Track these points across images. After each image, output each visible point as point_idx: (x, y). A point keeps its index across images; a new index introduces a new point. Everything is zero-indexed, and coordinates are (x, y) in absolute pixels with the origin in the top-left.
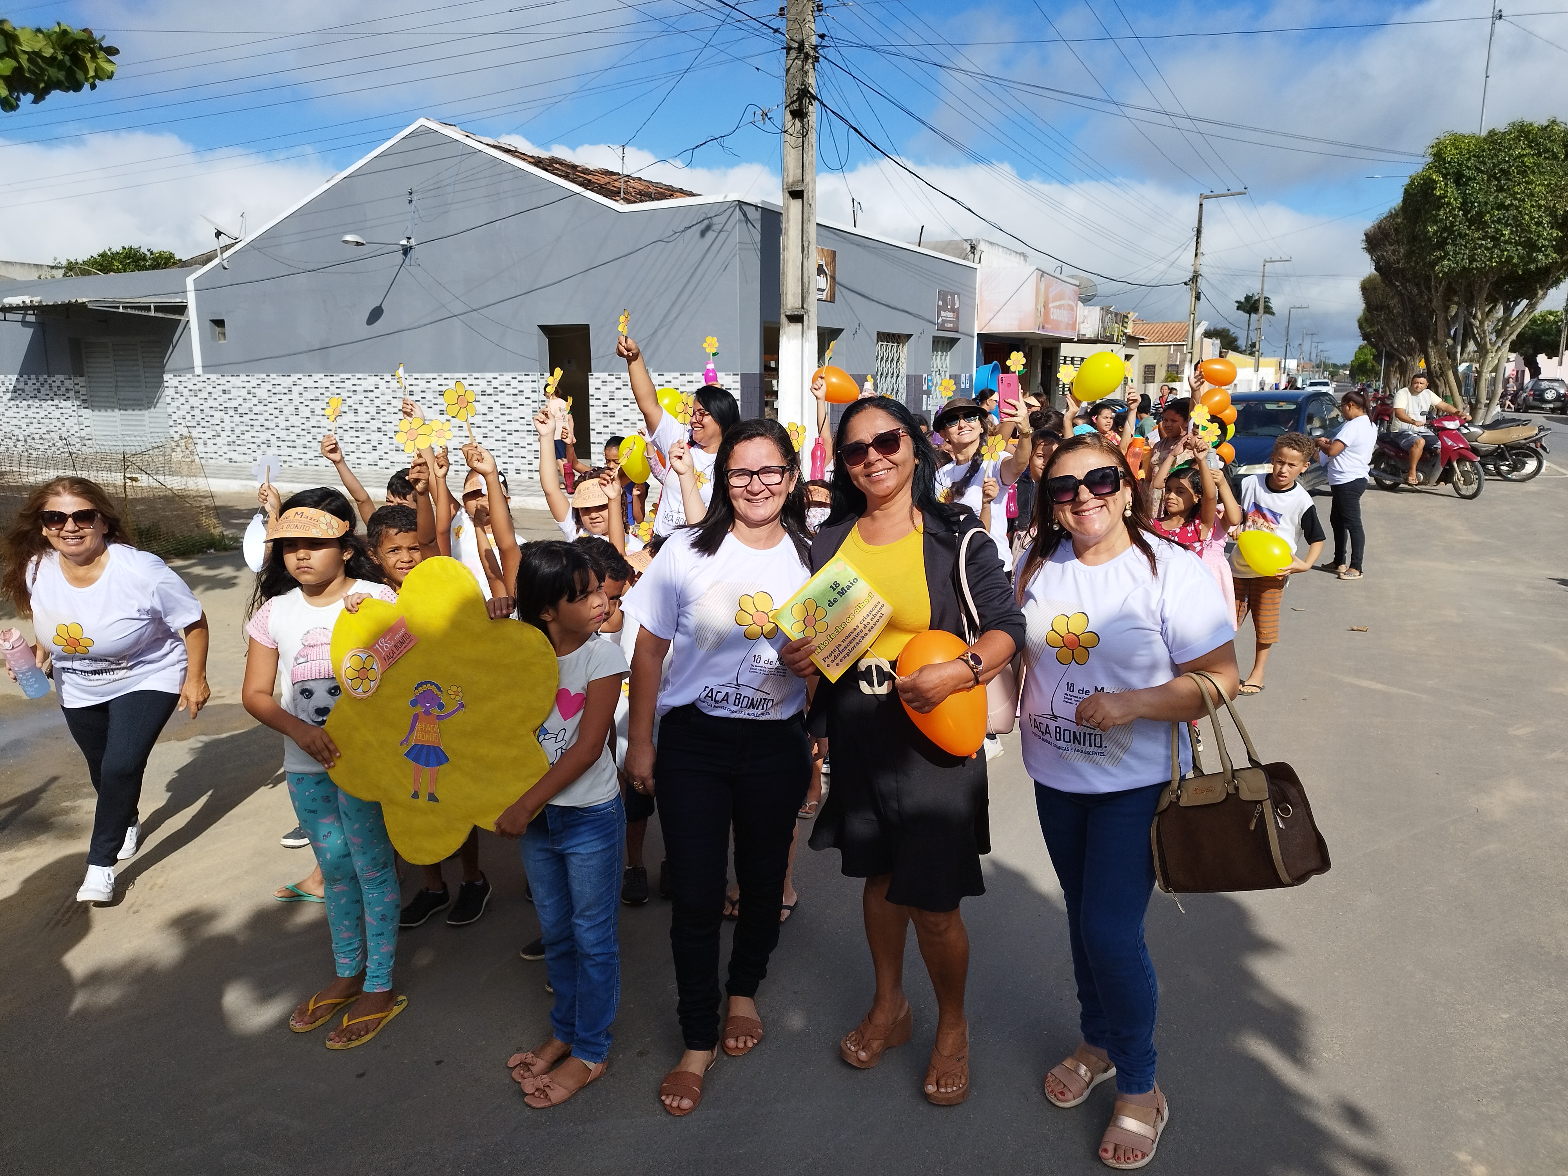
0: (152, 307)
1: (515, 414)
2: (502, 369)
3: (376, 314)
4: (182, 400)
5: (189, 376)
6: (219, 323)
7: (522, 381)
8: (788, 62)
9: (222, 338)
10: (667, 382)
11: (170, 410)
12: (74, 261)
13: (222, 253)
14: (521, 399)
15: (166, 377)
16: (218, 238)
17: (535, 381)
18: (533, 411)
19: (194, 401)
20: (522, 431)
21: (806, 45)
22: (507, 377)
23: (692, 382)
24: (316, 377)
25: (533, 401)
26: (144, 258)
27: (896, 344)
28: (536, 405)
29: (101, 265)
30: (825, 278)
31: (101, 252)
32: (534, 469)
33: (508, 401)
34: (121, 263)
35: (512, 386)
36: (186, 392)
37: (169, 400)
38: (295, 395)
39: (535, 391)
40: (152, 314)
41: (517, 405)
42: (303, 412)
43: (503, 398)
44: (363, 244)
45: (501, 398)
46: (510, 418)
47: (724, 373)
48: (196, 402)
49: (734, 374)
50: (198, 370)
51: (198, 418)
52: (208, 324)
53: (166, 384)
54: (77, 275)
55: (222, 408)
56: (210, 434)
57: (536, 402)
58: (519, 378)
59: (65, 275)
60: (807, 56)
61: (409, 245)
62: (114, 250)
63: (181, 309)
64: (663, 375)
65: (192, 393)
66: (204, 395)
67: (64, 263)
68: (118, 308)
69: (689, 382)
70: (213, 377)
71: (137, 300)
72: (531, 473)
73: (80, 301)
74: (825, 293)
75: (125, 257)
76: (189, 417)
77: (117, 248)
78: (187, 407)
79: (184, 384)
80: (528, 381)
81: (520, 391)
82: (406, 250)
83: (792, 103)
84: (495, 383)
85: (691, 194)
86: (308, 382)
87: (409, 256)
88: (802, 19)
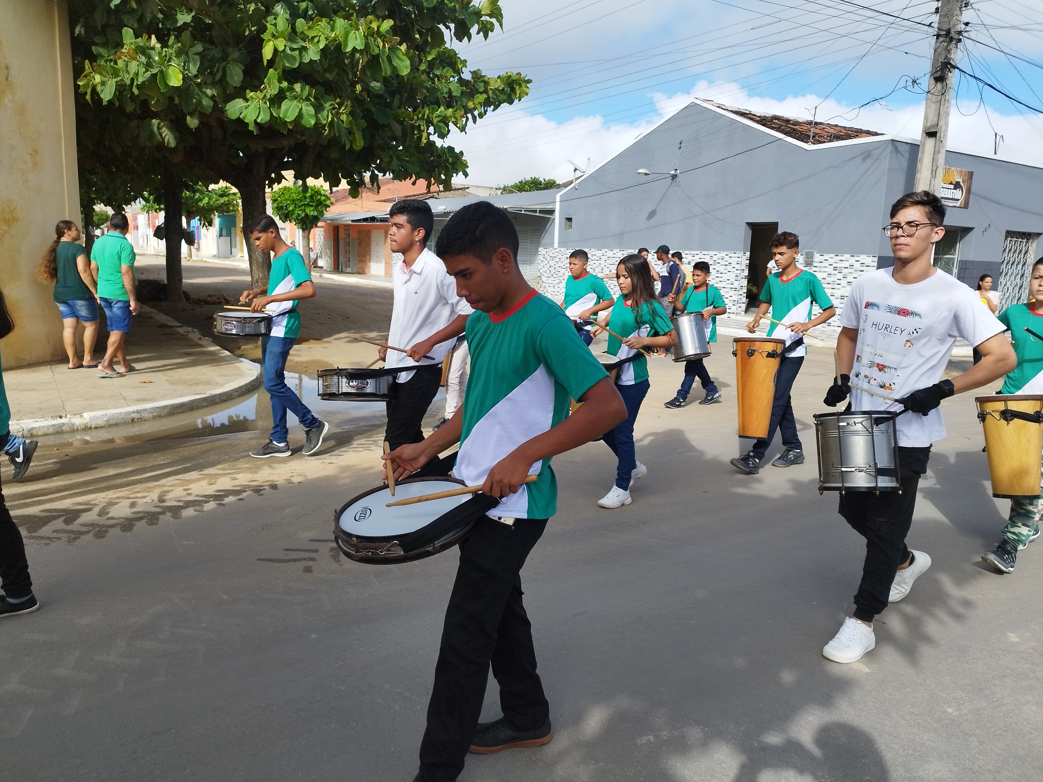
0: (538, 211)
1: (725, 277)
2: (720, 249)
3: (652, 214)
4: (546, 262)
5: (551, 249)
6: (570, 220)
7: (731, 257)
8: (937, 44)
9: (570, 228)
10: (825, 260)
11: (539, 267)
12: (507, 186)
13: (575, 181)
14: (729, 268)
15: (540, 249)
16: (575, 172)
17: (739, 257)
18: (736, 276)
19: (552, 263)
20: (727, 288)
21: (952, 31)
22: (723, 254)
23: (843, 260)
24: (615, 251)
25: (737, 270)
26: (540, 183)
27: (1025, 240)
28: (738, 272)
29: (519, 188)
30: (961, 192)
31: (520, 180)
32: (731, 312)
33: (721, 269)
34: (529, 186)
35: (725, 260)
36: (548, 258)
37: (540, 262)
38: (602, 262)
39: (739, 264)
40: (538, 214)
41: (726, 271)
42: (605, 271)
43: (719, 267)
44: (648, 174)
45: (717, 267)
46: (721, 279)
47: (866, 256)
48: (553, 263)
49: (873, 257)
50: (556, 245)
51: (552, 272)
52: (564, 220)
53: (539, 253)
54: (507, 193)
55: (565, 267)
56: (557, 281)
57: (738, 270)
58: (730, 255)
59: (502, 193)
60: (951, 39)
61: (675, 174)
62: (526, 180)
63: (552, 212)
64: (823, 255)
65: (551, 258)
66: (557, 259)
67: (502, 187)
68: (521, 211)
69: (840, 260)
70: (563, 250)
71: (531, 207)
72: (729, 314)
73: (505, 207)
74: (959, 202)
75: (531, 183)
76: (548, 271)
77: (528, 178)
78: (548, 266)
79: (548, 253)
80: (735, 257)
81: (729, 263)
82: (674, 177)
83: (936, 72)
84: (715, 258)
85: (876, 134)
86: (610, 254)
87: (675, 180)
88: (951, 14)
